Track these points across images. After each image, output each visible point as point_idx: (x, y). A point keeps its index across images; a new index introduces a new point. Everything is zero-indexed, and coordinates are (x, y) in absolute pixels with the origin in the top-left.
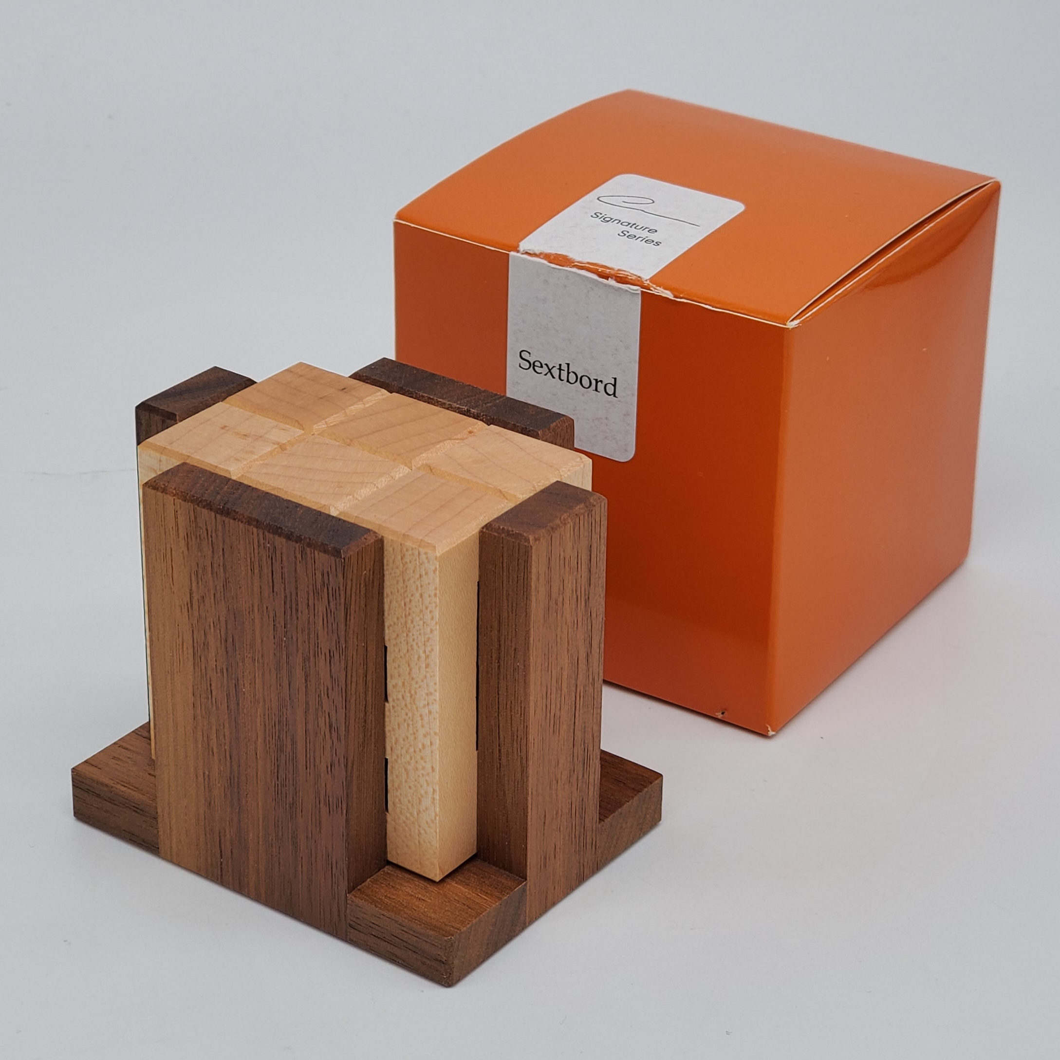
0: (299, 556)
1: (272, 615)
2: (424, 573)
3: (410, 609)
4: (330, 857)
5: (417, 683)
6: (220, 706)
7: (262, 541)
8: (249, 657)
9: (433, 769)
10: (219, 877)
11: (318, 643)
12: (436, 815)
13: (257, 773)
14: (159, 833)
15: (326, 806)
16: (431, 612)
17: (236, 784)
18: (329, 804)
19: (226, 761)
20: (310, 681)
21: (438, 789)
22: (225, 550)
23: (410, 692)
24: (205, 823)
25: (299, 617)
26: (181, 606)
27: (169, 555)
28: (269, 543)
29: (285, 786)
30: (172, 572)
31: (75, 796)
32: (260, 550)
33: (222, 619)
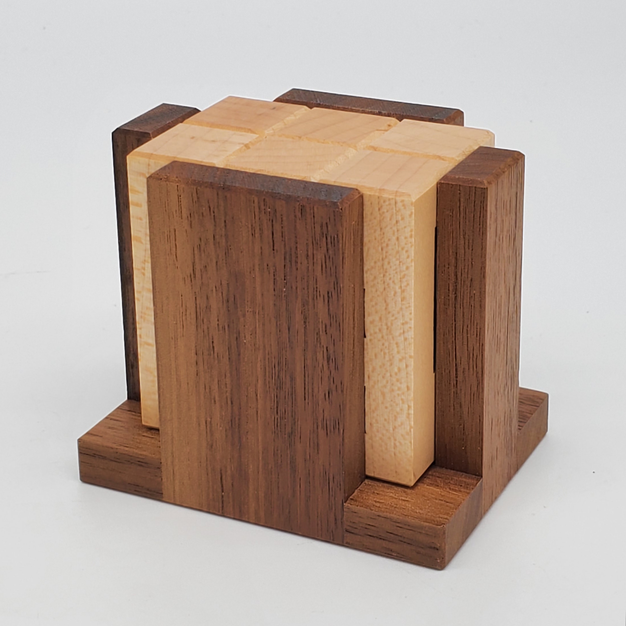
0: (299, 214)
1: (272, 271)
2: (400, 218)
3: (387, 252)
4: (327, 474)
5: (393, 316)
6: (221, 359)
7: (263, 207)
8: (251, 312)
9: (408, 388)
10: (221, 509)
11: (317, 288)
12: (411, 427)
13: (257, 412)
14: (163, 480)
15: (324, 429)
16: (407, 251)
17: (237, 425)
18: (327, 427)
19: (227, 406)
20: (309, 322)
21: (412, 405)
22: (227, 222)
23: (386, 324)
24: (207, 465)
25: (299, 268)
26: (185, 278)
27: (172, 237)
28: (269, 208)
29: (284, 418)
30: (176, 250)
31: (81, 462)
32: (260, 216)
33: (224, 283)
